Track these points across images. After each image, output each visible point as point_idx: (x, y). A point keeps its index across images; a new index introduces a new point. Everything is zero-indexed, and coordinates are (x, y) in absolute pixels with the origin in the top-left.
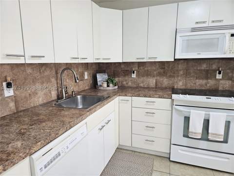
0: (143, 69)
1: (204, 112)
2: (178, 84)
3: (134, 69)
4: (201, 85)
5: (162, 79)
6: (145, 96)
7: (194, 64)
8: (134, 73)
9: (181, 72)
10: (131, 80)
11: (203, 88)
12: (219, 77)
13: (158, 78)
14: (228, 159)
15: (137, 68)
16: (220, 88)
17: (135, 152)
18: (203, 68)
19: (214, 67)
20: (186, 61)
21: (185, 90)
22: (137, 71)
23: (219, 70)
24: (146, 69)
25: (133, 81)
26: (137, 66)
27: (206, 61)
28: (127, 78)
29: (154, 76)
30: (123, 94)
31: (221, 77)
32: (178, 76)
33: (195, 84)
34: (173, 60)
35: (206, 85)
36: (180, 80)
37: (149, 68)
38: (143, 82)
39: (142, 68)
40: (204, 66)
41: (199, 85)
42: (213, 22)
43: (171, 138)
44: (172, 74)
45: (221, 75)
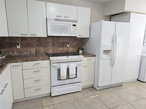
0: (26, 42)
1: (67, 65)
2: (49, 51)
3: (18, 42)
4: (61, 51)
5: (39, 48)
6: (32, 60)
7: (56, 39)
8: (18, 45)
9: (50, 44)
10: (16, 50)
11: (62, 52)
12: (68, 46)
13: (37, 48)
14: (78, 85)
15: (21, 42)
16: (69, 52)
17: (27, 100)
18: (61, 41)
19: (66, 41)
20: (52, 37)
21: (53, 54)
22: (20, 43)
23: (68, 42)
24: (28, 42)
25: (18, 51)
26: (20, 40)
27: (62, 37)
28: (12, 49)
29: (34, 47)
30: (14, 61)
31: (69, 46)
32: (49, 46)
33: (58, 50)
34: (47, 37)
35: (63, 50)
36: (50, 49)
37: (30, 41)
38: (26, 51)
39: (24, 41)
40: (61, 40)
41: (60, 50)
42: (65, 17)
43: (51, 83)
44: (45, 45)
45: (69, 45)
